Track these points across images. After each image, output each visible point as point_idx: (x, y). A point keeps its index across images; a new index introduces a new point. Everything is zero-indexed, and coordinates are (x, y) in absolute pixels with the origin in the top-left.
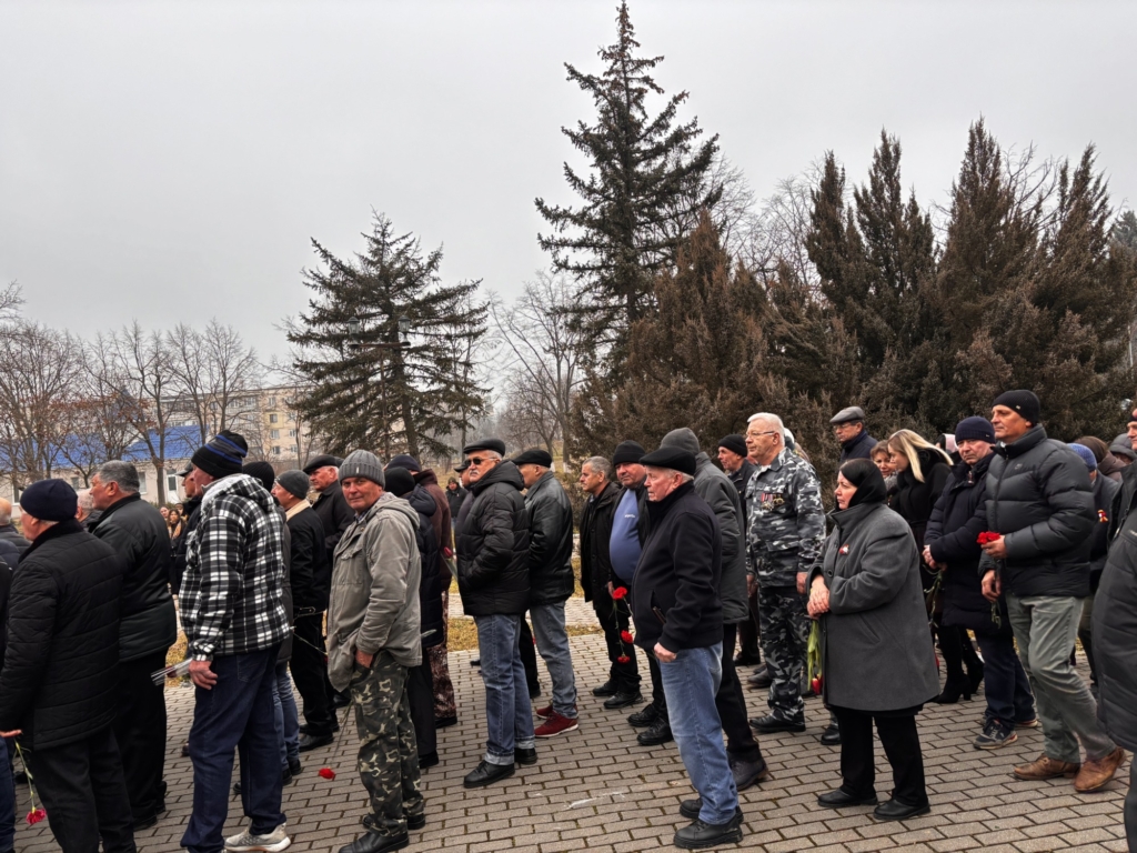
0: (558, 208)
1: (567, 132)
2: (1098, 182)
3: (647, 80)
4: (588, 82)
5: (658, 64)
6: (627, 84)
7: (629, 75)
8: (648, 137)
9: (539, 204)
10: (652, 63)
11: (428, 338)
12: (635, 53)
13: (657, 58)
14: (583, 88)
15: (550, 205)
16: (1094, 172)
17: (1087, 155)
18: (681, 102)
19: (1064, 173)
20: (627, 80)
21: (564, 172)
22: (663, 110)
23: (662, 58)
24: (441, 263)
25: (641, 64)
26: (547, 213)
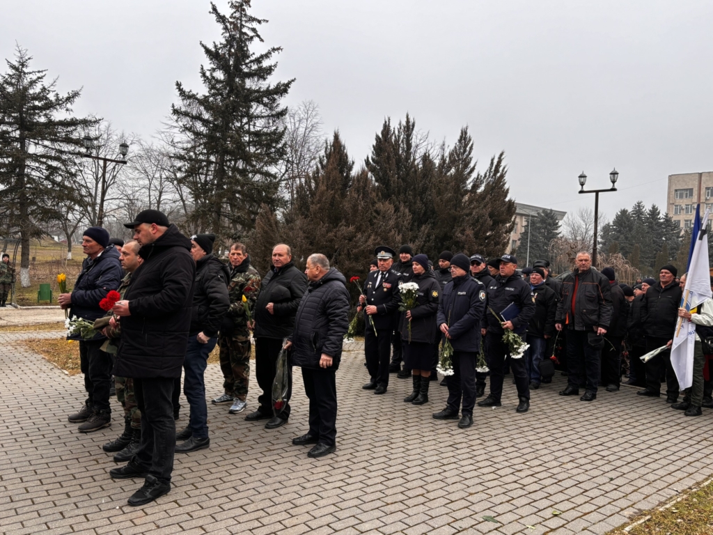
0: (191, 91)
1: (203, 46)
2: (504, 168)
3: (254, 30)
4: (221, 19)
5: (263, 23)
6: (241, 28)
7: (243, 23)
8: (249, 65)
9: (178, 85)
10: (259, 22)
11: (47, 149)
12: (250, 11)
13: (264, 20)
14: (218, 22)
15: (186, 88)
16: (503, 164)
17: (501, 155)
18: (276, 52)
19: (492, 160)
20: (242, 26)
21: (200, 71)
22: (264, 53)
23: (267, 21)
24: (77, 99)
25: (252, 19)
26: (182, 93)
